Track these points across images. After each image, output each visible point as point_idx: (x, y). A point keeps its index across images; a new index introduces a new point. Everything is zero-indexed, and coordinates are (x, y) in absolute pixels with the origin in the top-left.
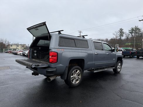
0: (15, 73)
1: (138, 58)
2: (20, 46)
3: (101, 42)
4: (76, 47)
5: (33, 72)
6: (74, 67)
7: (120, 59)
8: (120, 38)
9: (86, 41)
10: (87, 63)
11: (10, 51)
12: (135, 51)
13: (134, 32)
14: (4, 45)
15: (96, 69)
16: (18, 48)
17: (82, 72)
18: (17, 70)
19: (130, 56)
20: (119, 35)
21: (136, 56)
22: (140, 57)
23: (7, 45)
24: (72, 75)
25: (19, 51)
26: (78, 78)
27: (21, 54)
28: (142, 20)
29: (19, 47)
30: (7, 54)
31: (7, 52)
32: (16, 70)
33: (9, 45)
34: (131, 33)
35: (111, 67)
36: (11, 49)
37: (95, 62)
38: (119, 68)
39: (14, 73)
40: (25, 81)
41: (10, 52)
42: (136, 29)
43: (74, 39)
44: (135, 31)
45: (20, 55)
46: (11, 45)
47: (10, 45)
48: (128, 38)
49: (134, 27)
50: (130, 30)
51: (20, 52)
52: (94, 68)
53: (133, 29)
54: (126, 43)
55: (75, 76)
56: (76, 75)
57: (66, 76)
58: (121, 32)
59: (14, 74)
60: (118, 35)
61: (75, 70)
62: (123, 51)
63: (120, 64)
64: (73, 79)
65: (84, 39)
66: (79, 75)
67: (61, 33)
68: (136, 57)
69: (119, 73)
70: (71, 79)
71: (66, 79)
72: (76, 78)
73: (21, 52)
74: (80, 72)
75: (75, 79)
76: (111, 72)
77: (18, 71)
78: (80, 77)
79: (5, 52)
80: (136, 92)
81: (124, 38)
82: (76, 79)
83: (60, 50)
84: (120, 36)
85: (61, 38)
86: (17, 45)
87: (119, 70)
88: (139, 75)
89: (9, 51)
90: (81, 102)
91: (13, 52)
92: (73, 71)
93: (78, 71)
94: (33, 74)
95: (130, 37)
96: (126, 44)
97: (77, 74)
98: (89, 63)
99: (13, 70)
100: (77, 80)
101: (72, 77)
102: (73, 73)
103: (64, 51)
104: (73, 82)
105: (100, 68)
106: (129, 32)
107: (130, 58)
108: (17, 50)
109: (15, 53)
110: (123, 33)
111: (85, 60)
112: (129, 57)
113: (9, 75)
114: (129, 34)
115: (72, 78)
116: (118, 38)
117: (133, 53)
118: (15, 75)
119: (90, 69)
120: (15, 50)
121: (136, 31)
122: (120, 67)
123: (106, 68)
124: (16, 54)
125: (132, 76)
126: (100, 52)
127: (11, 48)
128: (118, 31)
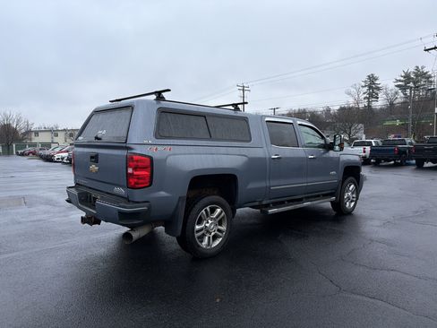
0: (39, 217)
1: (420, 166)
2: (61, 135)
3: (291, 122)
4: (210, 138)
5: (84, 214)
6: (205, 200)
7: (352, 173)
8: (369, 106)
9: (245, 119)
10: (247, 187)
11: (31, 149)
12: (411, 144)
13: (411, 84)
14: (15, 131)
15: (276, 205)
16: (56, 140)
17: (230, 212)
18: (48, 208)
19: (394, 160)
20: (365, 95)
21: (414, 161)
22: (426, 165)
23: (23, 131)
24: (199, 223)
25: (57, 150)
26: (219, 230)
27: (63, 159)
28: (435, 48)
29: (60, 139)
30: (24, 161)
31: (22, 155)
32: (43, 208)
33: (28, 132)
34: (403, 88)
35: (326, 196)
36: (35, 145)
37: (272, 183)
38: (348, 198)
39: (35, 218)
40: (63, 241)
41: (34, 153)
42: (417, 75)
43: (203, 116)
44: (414, 83)
45: (61, 161)
46: (37, 133)
47: (31, 131)
48: (392, 104)
49: (412, 69)
50: (400, 81)
51: (61, 152)
52: (268, 201)
53: (407, 77)
54: (384, 121)
55: (207, 225)
56: (210, 222)
57: (180, 227)
58: (372, 86)
59: (34, 221)
60: (362, 97)
61: (208, 208)
62: (374, 144)
63: (352, 186)
64: (204, 235)
65: (239, 114)
66: (220, 223)
67: (163, 99)
68: (413, 165)
69: (349, 213)
70: (197, 235)
71: (179, 233)
72: (211, 230)
73: (65, 152)
74: (223, 213)
75: (208, 235)
76: (326, 210)
77: (48, 212)
78: (223, 228)
79: (17, 153)
80: (388, 270)
81: (379, 104)
82: (213, 234)
83: (159, 148)
84: (368, 99)
85: (163, 112)
86: (54, 132)
87: (349, 205)
88: (411, 219)
89: (28, 149)
90: (218, 300)
91: (40, 152)
92: (203, 211)
93: (219, 210)
94: (84, 220)
95: (399, 100)
96: (387, 123)
97: (214, 219)
98: (252, 186)
99: (33, 209)
100: (215, 237)
101: (197, 227)
102: (200, 217)
103: (171, 153)
104: (202, 242)
105: (289, 201)
106: (397, 86)
107: (396, 166)
108: (53, 146)
109: (48, 156)
110: (378, 89)
111: (238, 176)
112: (392, 162)
113: (20, 223)
114: (396, 93)
115: (198, 231)
116: (361, 106)
117: (405, 152)
118: (36, 223)
119: (257, 203)
120: (47, 146)
121: (418, 82)
122: (354, 196)
123: (308, 199)
124: (49, 159)
125: (387, 223)
126: (287, 152)
127: (36, 140)
128: (363, 84)
